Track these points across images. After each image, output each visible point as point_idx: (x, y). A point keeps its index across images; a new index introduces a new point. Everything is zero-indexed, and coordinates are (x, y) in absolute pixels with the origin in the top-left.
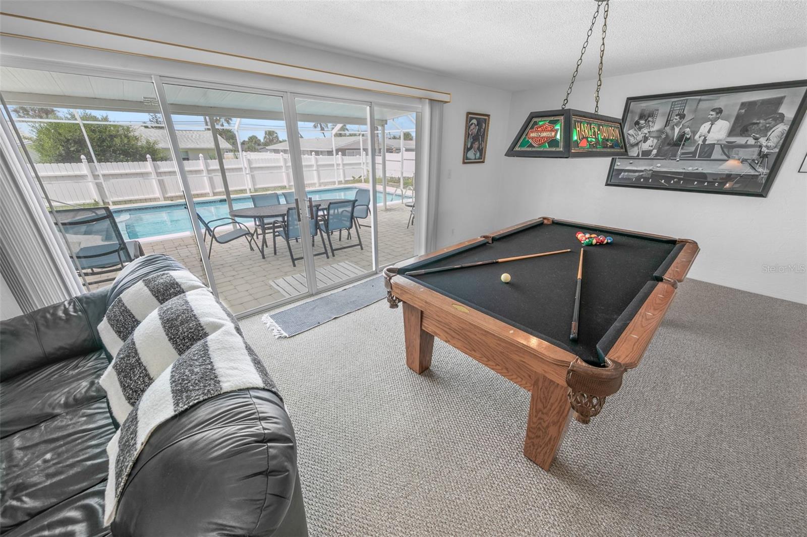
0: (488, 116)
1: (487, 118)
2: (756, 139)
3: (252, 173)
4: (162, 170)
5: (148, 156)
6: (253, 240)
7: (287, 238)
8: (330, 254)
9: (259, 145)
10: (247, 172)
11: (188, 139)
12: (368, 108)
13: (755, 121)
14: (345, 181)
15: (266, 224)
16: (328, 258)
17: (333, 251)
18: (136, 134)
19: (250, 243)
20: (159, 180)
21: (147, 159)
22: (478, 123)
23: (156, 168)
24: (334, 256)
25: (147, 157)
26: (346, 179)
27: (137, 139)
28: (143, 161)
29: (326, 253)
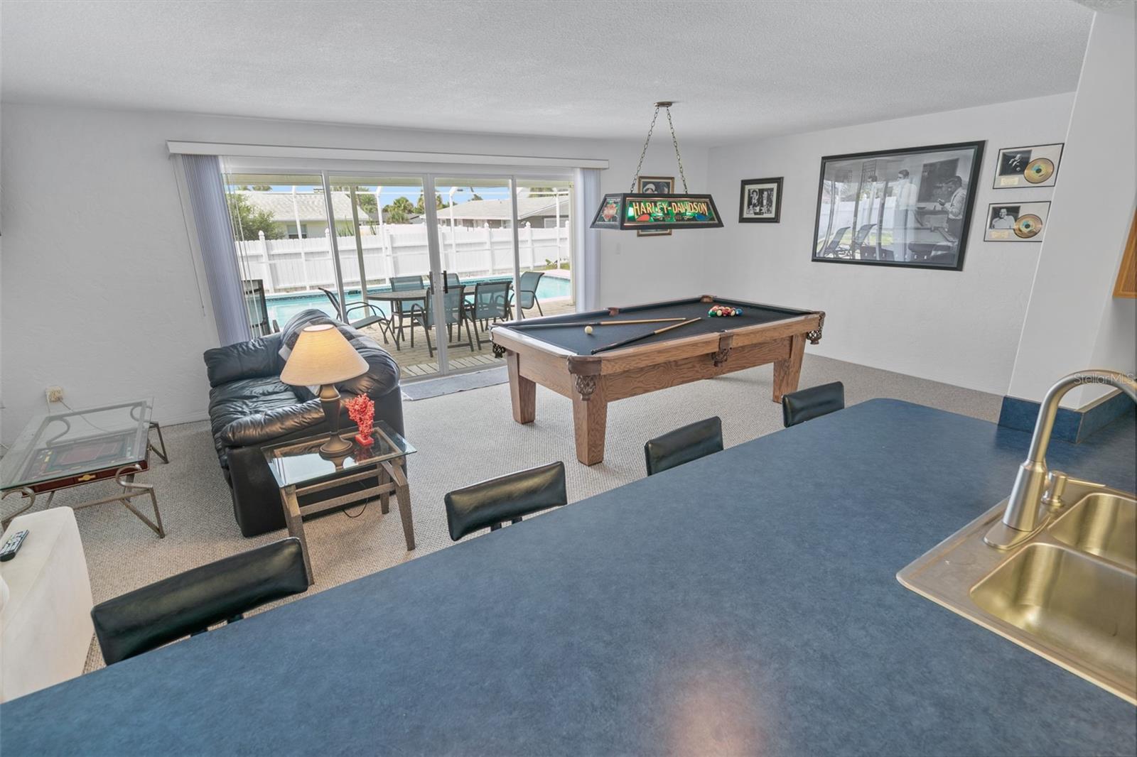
0: (672, 178)
1: (670, 181)
2: (942, 204)
3: (395, 255)
4: (275, 252)
5: (261, 233)
6: (388, 329)
7: (428, 327)
8: (476, 347)
9: (410, 212)
10: (388, 254)
11: (308, 207)
12: (510, 181)
13: (938, 185)
14: (534, 267)
15: (404, 312)
16: (473, 350)
17: (479, 342)
18: (248, 203)
19: (384, 333)
20: (270, 265)
21: (259, 236)
22: (656, 187)
23: (268, 248)
24: (480, 349)
25: (259, 234)
26: (536, 264)
27: (248, 210)
28: (254, 240)
29: (470, 344)
